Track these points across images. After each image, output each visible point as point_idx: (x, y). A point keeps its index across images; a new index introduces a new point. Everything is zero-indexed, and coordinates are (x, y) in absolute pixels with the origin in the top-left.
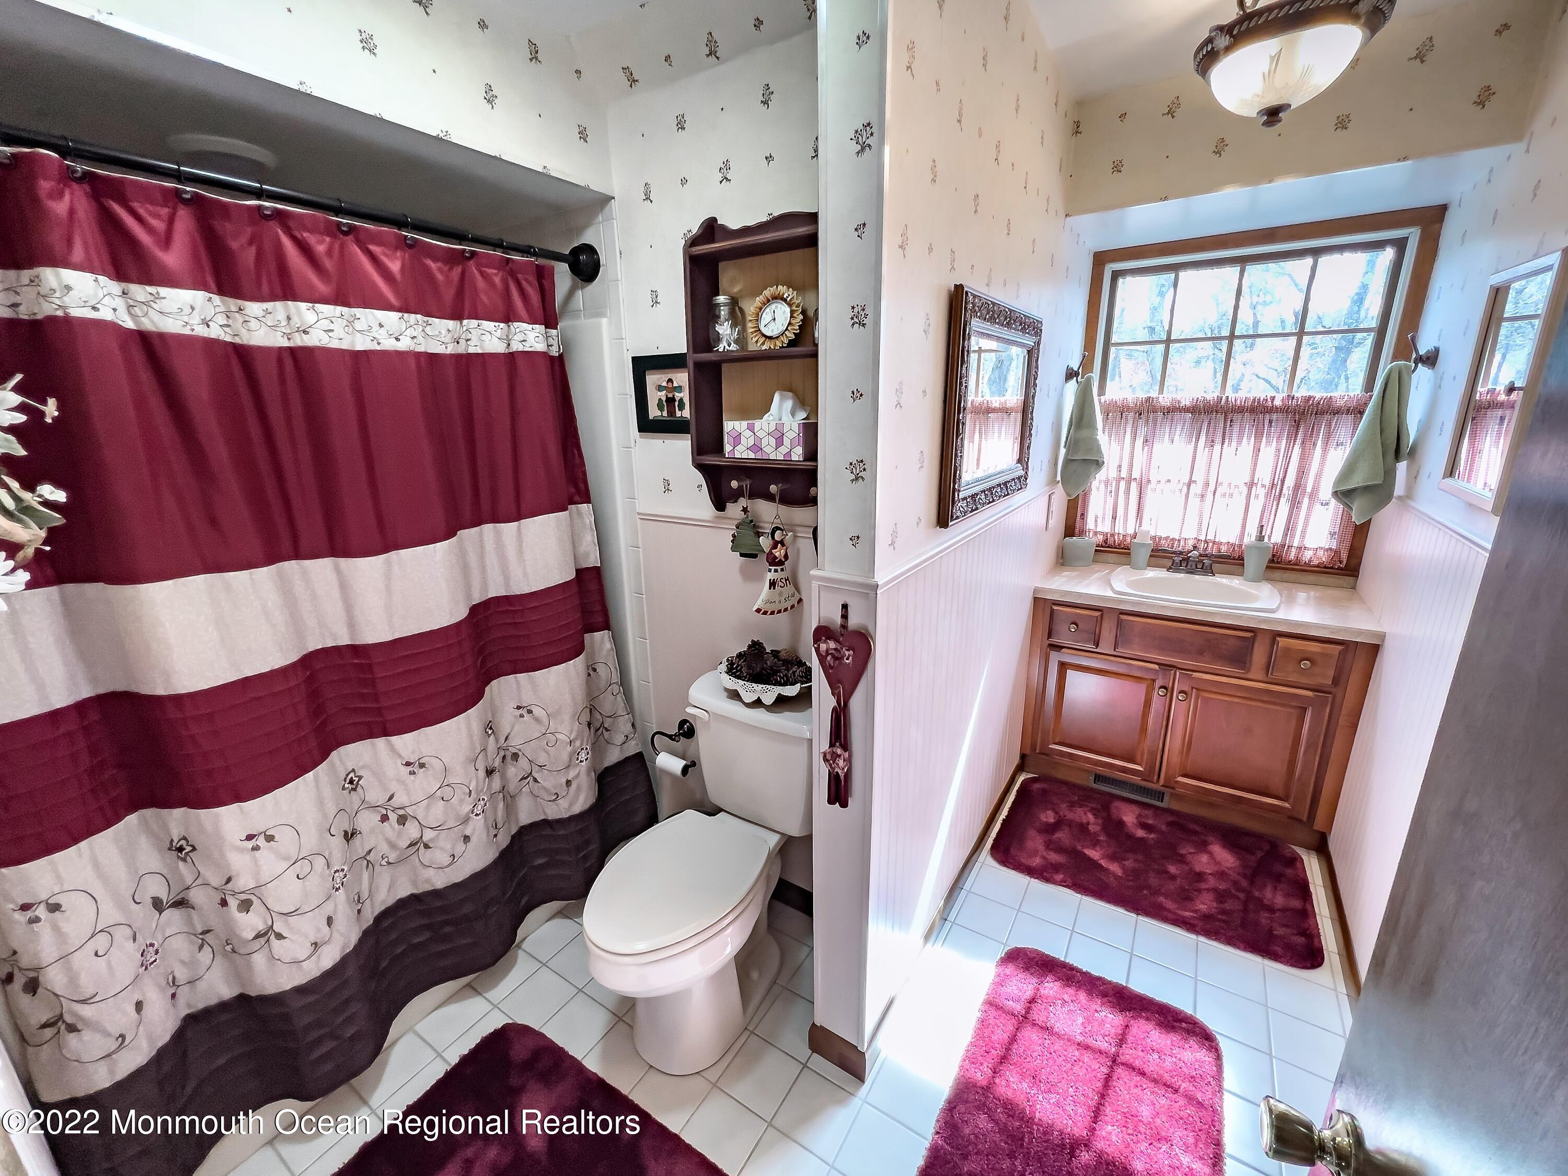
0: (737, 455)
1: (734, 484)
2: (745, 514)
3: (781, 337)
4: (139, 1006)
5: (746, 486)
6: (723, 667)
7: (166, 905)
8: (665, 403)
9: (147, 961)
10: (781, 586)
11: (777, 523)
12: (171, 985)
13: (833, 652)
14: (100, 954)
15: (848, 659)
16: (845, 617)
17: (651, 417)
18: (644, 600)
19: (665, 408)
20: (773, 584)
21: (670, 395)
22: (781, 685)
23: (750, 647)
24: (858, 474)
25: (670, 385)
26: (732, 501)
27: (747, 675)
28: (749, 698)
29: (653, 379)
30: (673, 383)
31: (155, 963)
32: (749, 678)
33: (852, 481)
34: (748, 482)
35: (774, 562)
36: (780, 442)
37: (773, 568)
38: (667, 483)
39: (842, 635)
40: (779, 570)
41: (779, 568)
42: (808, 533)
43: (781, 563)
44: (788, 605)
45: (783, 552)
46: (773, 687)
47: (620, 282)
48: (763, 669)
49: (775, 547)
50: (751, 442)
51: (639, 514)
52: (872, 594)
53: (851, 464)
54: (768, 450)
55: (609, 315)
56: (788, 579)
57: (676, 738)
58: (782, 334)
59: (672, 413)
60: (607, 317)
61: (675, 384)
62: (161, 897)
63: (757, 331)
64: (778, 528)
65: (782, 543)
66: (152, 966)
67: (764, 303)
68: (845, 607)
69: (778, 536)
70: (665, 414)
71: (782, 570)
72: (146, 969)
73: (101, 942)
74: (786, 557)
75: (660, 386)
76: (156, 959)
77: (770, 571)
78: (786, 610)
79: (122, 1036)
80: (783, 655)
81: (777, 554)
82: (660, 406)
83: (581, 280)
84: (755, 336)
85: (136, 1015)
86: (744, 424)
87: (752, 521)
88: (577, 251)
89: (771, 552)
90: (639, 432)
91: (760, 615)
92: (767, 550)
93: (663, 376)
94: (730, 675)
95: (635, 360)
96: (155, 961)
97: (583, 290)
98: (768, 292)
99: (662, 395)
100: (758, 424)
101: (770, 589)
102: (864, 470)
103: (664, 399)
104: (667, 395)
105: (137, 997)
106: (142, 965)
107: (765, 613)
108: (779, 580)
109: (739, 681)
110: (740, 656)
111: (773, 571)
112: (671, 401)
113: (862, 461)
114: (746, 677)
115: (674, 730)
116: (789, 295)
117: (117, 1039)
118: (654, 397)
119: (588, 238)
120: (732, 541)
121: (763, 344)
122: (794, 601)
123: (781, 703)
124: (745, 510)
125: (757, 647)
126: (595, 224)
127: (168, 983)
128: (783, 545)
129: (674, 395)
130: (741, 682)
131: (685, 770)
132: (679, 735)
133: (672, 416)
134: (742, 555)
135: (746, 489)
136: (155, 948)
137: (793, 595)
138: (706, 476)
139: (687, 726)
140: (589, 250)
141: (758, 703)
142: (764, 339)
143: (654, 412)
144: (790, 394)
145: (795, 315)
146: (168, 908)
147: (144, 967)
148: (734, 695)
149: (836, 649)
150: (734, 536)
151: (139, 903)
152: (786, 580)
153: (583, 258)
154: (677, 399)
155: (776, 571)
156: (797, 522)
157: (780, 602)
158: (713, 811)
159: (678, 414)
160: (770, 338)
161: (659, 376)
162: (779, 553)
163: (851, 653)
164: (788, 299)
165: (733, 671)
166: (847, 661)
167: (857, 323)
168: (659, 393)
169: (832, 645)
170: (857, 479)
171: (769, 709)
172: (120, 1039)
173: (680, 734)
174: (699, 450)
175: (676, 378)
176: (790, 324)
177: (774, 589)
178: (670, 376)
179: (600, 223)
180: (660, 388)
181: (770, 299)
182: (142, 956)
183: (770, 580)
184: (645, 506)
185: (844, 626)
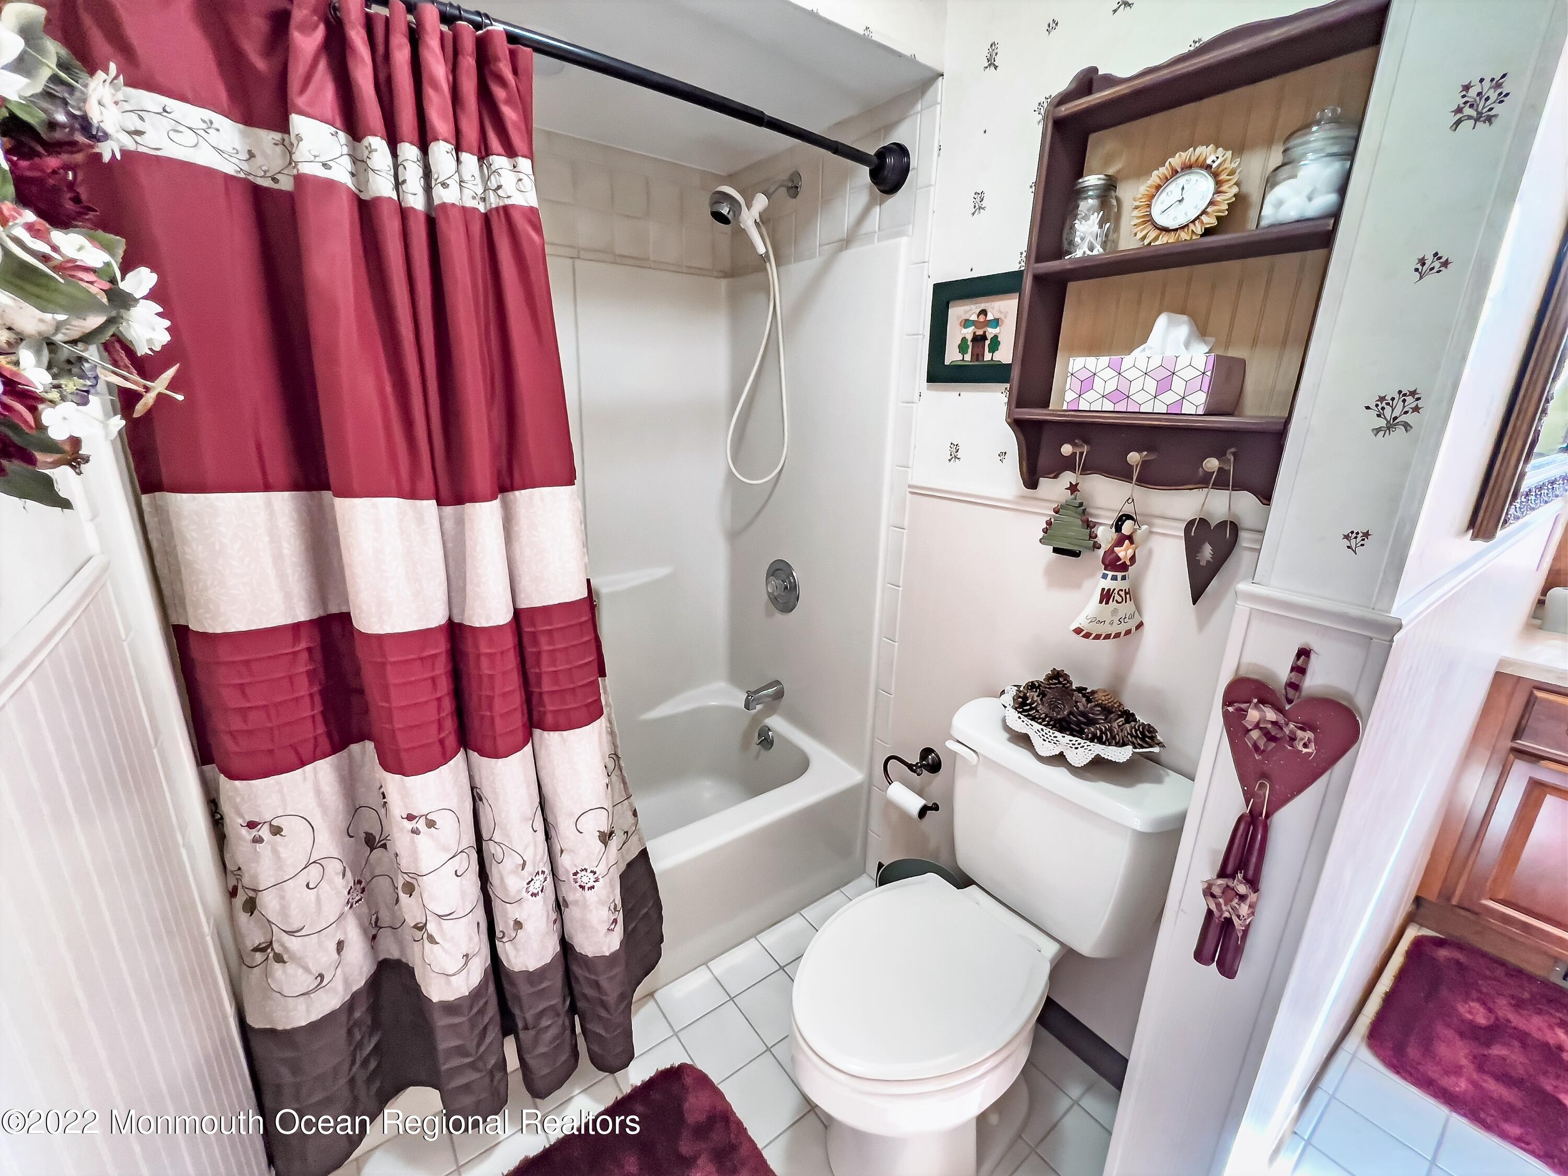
0: (1083, 406)
1: (1067, 449)
2: (1072, 494)
3: (1192, 226)
4: (340, 946)
5: (1081, 454)
6: (1008, 699)
7: (378, 843)
8: (970, 343)
9: (353, 899)
10: (1117, 602)
11: (1128, 509)
12: (373, 926)
13: (1269, 726)
14: (310, 887)
15: (1305, 746)
16: (1299, 670)
17: (947, 362)
18: (900, 594)
19: (970, 350)
20: (1106, 596)
21: (980, 332)
22: (1101, 742)
23: (1049, 678)
24: (1395, 418)
25: (982, 318)
26: (1052, 475)
27: (1046, 716)
28: (1046, 749)
29: (958, 312)
30: (986, 315)
31: (360, 902)
32: (1049, 722)
33: (1377, 431)
34: (1085, 449)
35: (1113, 564)
36: (1164, 385)
37: (1110, 574)
38: (955, 448)
39: (1290, 701)
40: (1119, 578)
41: (1120, 575)
42: (1178, 529)
43: (1124, 567)
44: (1122, 628)
45: (1130, 553)
46: (1088, 743)
47: (932, 188)
48: (1071, 713)
49: (1119, 543)
50: (1112, 386)
51: (910, 486)
52: (1379, 639)
53: (1382, 399)
54: (1140, 397)
55: (910, 233)
56: (1129, 593)
57: (918, 770)
58: (1193, 222)
59: (977, 356)
60: (908, 236)
61: (990, 317)
62: (374, 834)
63: (1149, 221)
64: (1129, 517)
65: (1130, 538)
66: (357, 904)
67: (1167, 178)
68: (1304, 653)
69: (1127, 528)
70: (968, 357)
71: (1124, 578)
72: (351, 906)
73: (315, 870)
74: (1133, 559)
75: (966, 320)
76: (362, 898)
77: (1105, 576)
78: (1118, 635)
79: (321, 976)
80: (1100, 697)
81: (1121, 555)
82: (962, 348)
83: (881, 191)
84: (1142, 230)
85: (336, 956)
86: (1104, 360)
87: (1081, 504)
88: (882, 154)
89: (1111, 551)
90: (928, 381)
91: (1079, 638)
92: (1105, 547)
93: (973, 307)
94: (1019, 712)
95: (938, 288)
96: (360, 900)
97: (883, 206)
98: (1176, 161)
99: (969, 333)
100: (1128, 360)
101: (1101, 602)
102: (1416, 409)
103: (970, 337)
104: (974, 333)
105: (339, 936)
106: (348, 903)
107: (1087, 636)
108: (1116, 591)
109: (1033, 723)
110: (1032, 686)
111: (1109, 577)
112: (979, 340)
113: (1413, 393)
114: (1044, 720)
115: (914, 759)
116: (1217, 158)
117: (316, 978)
118: (956, 334)
119: (899, 136)
120: (1045, 531)
121: (1156, 238)
122: (1132, 625)
123: (1098, 767)
124: (1073, 488)
125: (1061, 680)
126: (911, 115)
127: (371, 923)
128: (1132, 542)
129: (985, 332)
130: (1037, 726)
131: (923, 812)
132: (920, 767)
133: (977, 360)
134: (1056, 550)
135: (1080, 461)
136: (362, 886)
137: (1132, 616)
138: (1022, 437)
139: (933, 758)
140: (901, 151)
141: (1060, 759)
142: (1158, 232)
143: (952, 355)
144: (1185, 318)
145: (1224, 188)
146: (379, 847)
147: (349, 905)
148: (1024, 740)
149: (1274, 723)
150: (1049, 523)
151: (352, 837)
152: (1126, 593)
153: (890, 161)
154: (989, 336)
155: (1114, 578)
156: (1157, 511)
157: (1111, 623)
158: (961, 881)
159: (988, 356)
160: (1166, 230)
161: (967, 308)
162: (1123, 553)
163: (1309, 735)
164: (1214, 165)
165: (1022, 704)
166: (1305, 750)
167: (1470, 117)
168: (964, 331)
169: (1271, 715)
170: (1391, 426)
171: (1076, 771)
172: (319, 978)
173: (923, 766)
174: (1019, 400)
175: (993, 308)
176: (1211, 203)
177: (1107, 603)
178: (982, 306)
179: (917, 113)
180: (966, 323)
181: (1179, 170)
182: (349, 893)
183: (1103, 589)
184: (921, 477)
185: (1294, 686)
